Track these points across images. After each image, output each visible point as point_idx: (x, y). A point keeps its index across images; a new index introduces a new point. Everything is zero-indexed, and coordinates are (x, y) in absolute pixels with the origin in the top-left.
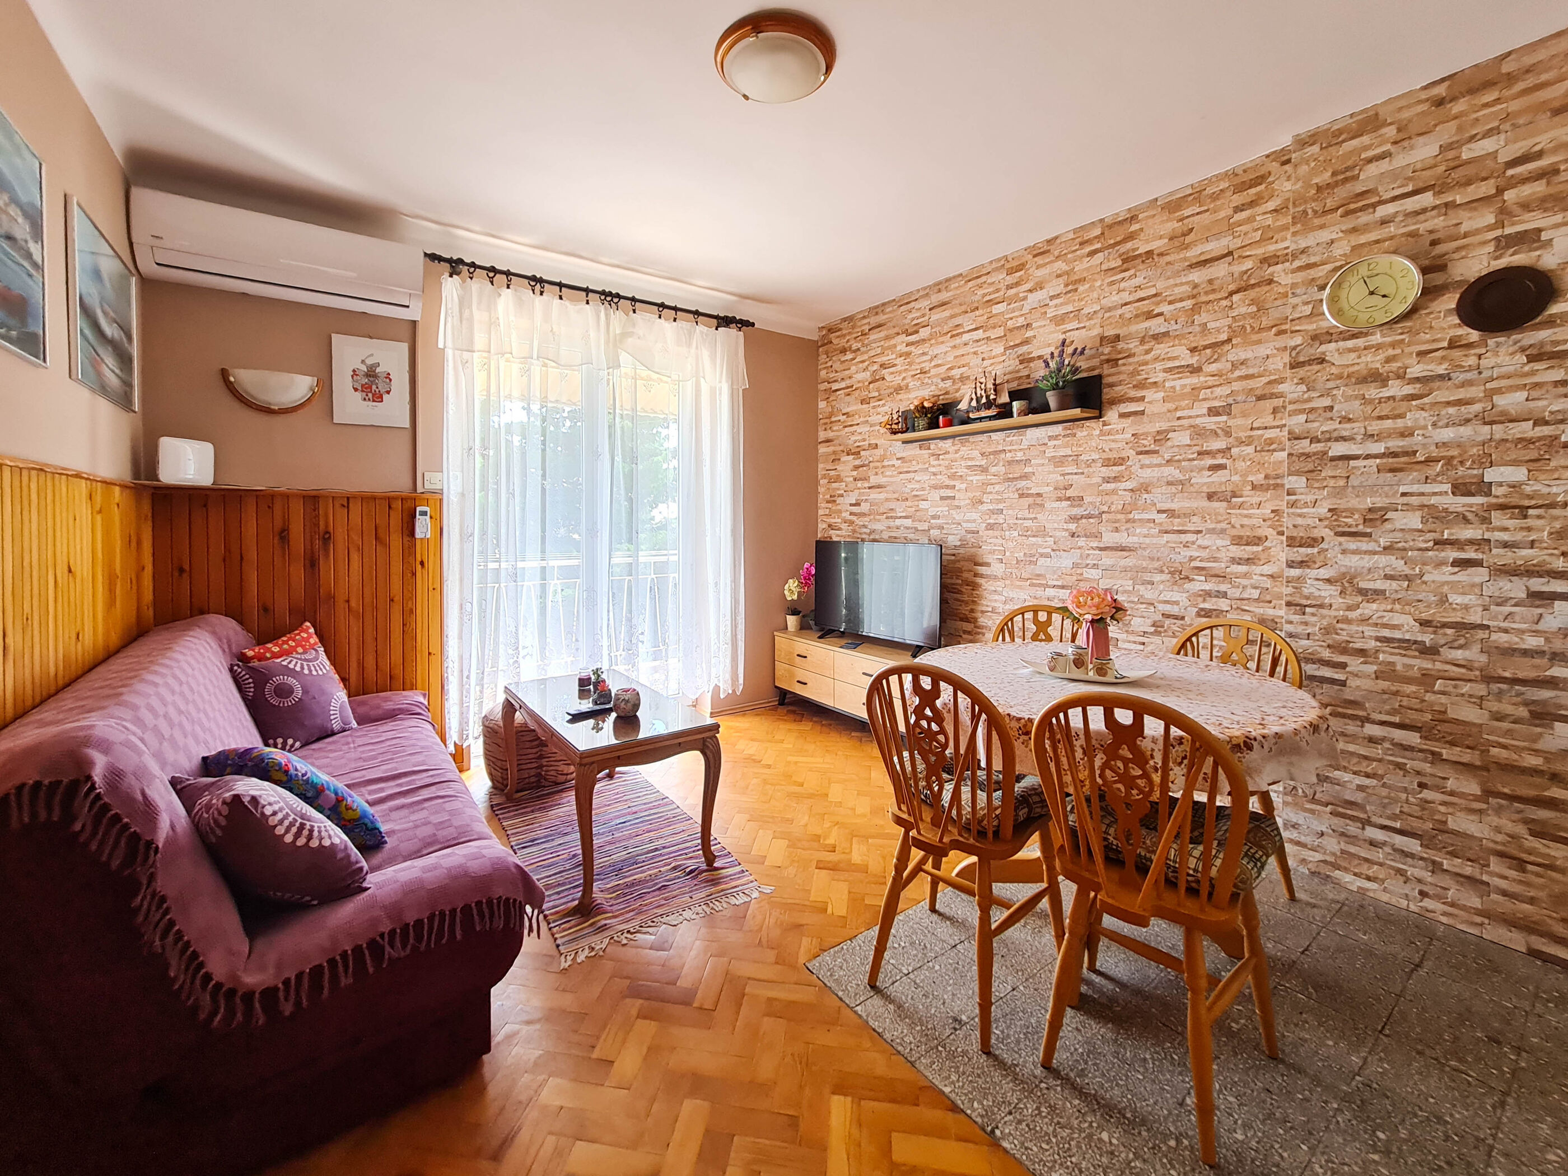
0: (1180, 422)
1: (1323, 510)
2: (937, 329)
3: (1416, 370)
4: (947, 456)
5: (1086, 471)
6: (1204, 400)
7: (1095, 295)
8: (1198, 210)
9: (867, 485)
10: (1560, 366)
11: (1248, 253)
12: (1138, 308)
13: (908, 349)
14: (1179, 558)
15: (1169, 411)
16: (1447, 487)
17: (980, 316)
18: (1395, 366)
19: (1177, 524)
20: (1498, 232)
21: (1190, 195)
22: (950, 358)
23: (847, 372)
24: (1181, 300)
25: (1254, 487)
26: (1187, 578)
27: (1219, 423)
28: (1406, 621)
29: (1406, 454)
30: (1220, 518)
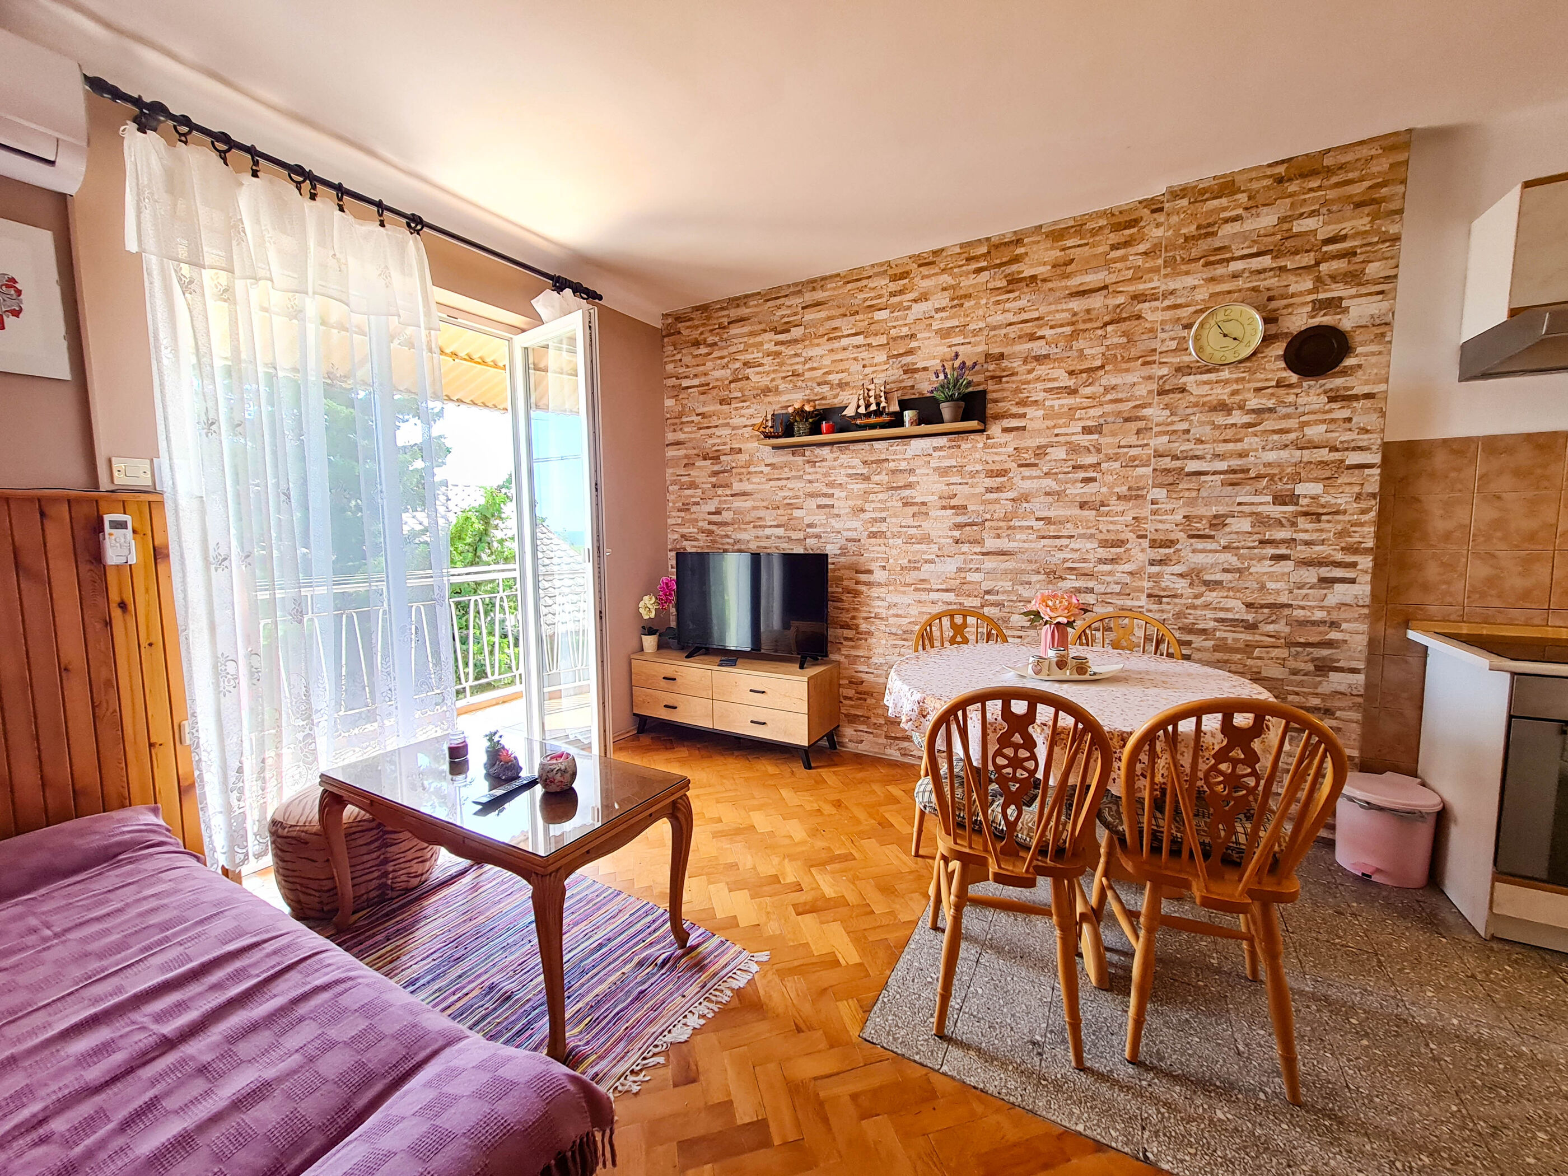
0: (1056, 439)
1: (1179, 517)
2: (812, 330)
3: (1253, 403)
4: (824, 463)
5: (970, 481)
6: (1080, 419)
7: (981, 312)
8: (1079, 242)
9: (729, 492)
10: (1348, 407)
11: (1121, 289)
12: (1022, 329)
13: (778, 348)
14: (1054, 560)
15: (1048, 428)
16: (1269, 498)
17: (861, 321)
18: (1237, 398)
19: (1052, 530)
20: (1314, 297)
21: (1072, 227)
22: (827, 361)
23: (701, 368)
24: (1062, 326)
25: (1119, 498)
26: (1061, 577)
27: (1091, 440)
28: (1237, 605)
29: (1243, 471)
30: (1090, 524)
